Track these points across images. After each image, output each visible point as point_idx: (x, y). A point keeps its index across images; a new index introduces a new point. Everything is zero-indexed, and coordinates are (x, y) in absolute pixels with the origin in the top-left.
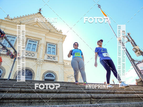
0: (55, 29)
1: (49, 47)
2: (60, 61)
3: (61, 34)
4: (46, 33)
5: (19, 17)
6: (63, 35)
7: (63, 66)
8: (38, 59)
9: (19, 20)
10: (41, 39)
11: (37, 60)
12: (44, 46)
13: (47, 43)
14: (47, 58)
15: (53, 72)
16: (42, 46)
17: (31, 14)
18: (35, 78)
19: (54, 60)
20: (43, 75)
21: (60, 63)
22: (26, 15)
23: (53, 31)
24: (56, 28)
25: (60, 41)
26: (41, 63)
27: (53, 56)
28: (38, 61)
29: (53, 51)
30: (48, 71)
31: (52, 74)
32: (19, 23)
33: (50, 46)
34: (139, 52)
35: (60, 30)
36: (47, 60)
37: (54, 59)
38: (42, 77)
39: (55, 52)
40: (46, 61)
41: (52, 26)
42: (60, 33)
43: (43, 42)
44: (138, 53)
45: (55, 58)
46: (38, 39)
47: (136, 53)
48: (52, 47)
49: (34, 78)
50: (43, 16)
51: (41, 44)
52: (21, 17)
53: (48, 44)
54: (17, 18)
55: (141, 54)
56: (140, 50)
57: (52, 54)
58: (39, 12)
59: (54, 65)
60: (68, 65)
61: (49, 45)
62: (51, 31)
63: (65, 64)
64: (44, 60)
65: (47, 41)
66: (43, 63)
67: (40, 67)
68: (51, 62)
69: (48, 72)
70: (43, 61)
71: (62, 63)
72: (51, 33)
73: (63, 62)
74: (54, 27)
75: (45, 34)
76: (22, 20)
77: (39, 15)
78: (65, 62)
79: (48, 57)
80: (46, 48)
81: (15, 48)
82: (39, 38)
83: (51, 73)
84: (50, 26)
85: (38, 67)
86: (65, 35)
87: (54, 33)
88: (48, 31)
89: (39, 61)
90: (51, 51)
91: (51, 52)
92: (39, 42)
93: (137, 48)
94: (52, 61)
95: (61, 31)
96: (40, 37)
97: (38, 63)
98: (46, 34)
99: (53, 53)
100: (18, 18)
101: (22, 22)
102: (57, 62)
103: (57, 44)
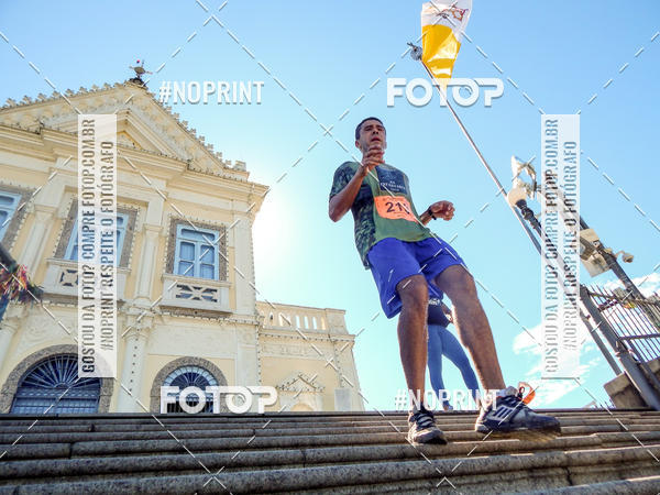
0: (216, 158)
1: (183, 243)
2: (242, 310)
3: (244, 179)
4: (169, 177)
5: (33, 100)
6: (252, 184)
7: (253, 331)
8: (129, 301)
9: (35, 111)
10: (146, 205)
11: (124, 307)
12: (160, 236)
13: (175, 221)
14: (177, 296)
15: (204, 365)
16: (152, 236)
17: (94, 86)
18: (113, 399)
19: (209, 306)
20: (155, 381)
21: (240, 320)
22: (71, 92)
23: (204, 164)
24: (220, 154)
25: (240, 213)
26: (148, 323)
27: (206, 283)
28: (132, 311)
29: (207, 260)
30: (183, 359)
31: (200, 372)
32: (33, 129)
33: (189, 238)
34: (597, 256)
35: (239, 163)
36: (177, 308)
37: (211, 299)
38: (152, 390)
39: (216, 264)
40: (173, 310)
41: (200, 142)
42: (239, 177)
43: (155, 218)
44: (597, 262)
45: (215, 296)
46: (129, 206)
47: (586, 259)
48: (199, 241)
49: (109, 401)
50: (152, 95)
51: (145, 229)
52: (43, 102)
53: (180, 228)
54: (24, 105)
55: (609, 263)
56: (601, 248)
57: (202, 275)
58: (134, 76)
59: (208, 326)
60: (281, 324)
61: (184, 230)
62: (193, 166)
63: (265, 323)
64: (162, 307)
65: (175, 214)
66: (158, 321)
67: (141, 343)
68: (195, 312)
69: (184, 362)
70: (158, 310)
71: (250, 320)
72: (191, 177)
73: (256, 313)
74: (208, 150)
75: (162, 179)
76: (47, 114)
77: (135, 91)
78: (262, 313)
79: (179, 291)
80: (171, 245)
81: (10, 251)
82: (134, 201)
83: (195, 370)
84: (191, 143)
85: (132, 343)
86: (263, 187)
87: (209, 173)
88: (180, 168)
89: (138, 311)
90: (197, 263)
91: (197, 268)
92: (133, 220)
93: (590, 239)
94: (203, 311)
95: (240, 168)
96: (141, 196)
97: (131, 322)
98: (167, 180)
99: (207, 271)
100: (27, 105)
101: (48, 124)
102: (226, 314)
103: (222, 229)
